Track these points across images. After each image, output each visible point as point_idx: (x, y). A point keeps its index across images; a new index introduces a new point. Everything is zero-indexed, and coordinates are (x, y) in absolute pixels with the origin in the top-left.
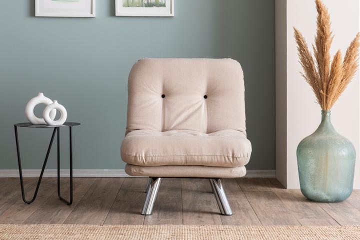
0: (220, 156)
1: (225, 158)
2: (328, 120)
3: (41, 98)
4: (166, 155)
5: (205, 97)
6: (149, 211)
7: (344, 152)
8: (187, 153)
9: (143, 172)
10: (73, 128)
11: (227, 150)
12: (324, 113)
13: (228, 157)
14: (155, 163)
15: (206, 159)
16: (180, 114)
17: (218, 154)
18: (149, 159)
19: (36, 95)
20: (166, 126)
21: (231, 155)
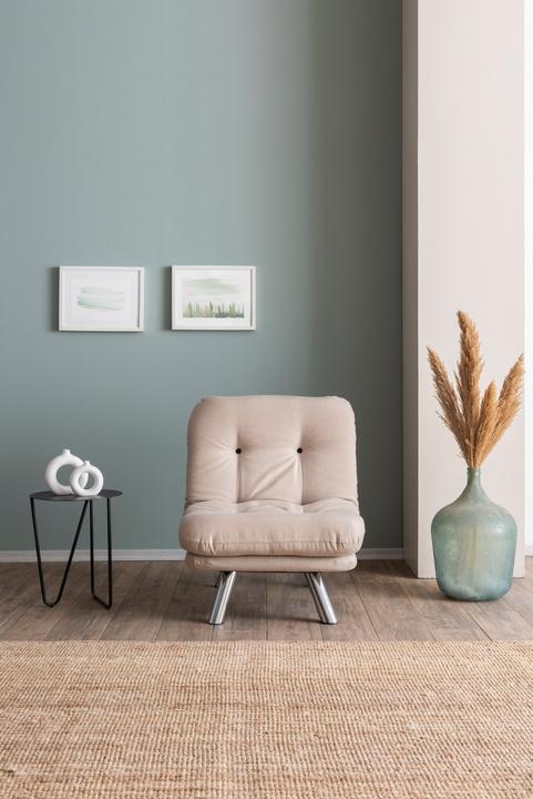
0: (320, 542)
1: (326, 545)
3: (67, 457)
4: (243, 541)
5: (300, 451)
6: (220, 619)
7: (499, 529)
8: (272, 538)
10: (113, 500)
11: (330, 535)
12: (471, 472)
13: (330, 543)
14: (227, 552)
15: (300, 547)
16: (264, 476)
17: (316, 540)
18: (220, 547)
19: (60, 453)
20: (243, 494)
21: (335, 541)
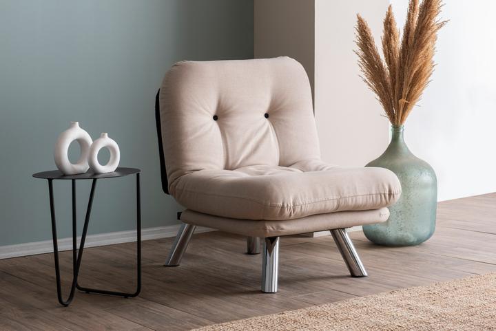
0: (376, 194)
1: (381, 196)
2: (402, 142)
4: (317, 200)
6: (275, 288)
8: (340, 194)
9: (282, 229)
11: (383, 186)
12: (396, 129)
13: (384, 194)
15: (361, 201)
17: (374, 192)
18: (298, 210)
21: (387, 192)
